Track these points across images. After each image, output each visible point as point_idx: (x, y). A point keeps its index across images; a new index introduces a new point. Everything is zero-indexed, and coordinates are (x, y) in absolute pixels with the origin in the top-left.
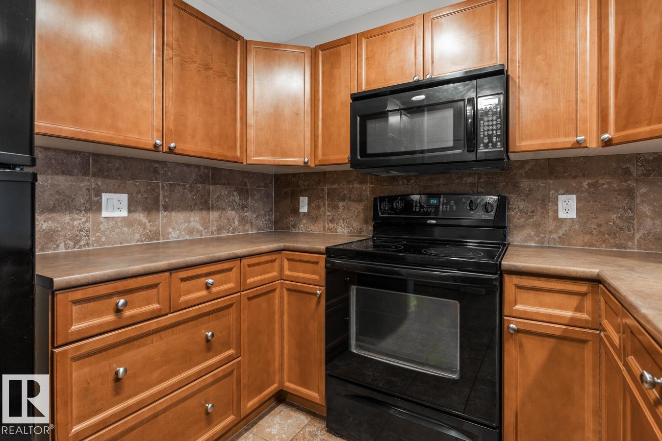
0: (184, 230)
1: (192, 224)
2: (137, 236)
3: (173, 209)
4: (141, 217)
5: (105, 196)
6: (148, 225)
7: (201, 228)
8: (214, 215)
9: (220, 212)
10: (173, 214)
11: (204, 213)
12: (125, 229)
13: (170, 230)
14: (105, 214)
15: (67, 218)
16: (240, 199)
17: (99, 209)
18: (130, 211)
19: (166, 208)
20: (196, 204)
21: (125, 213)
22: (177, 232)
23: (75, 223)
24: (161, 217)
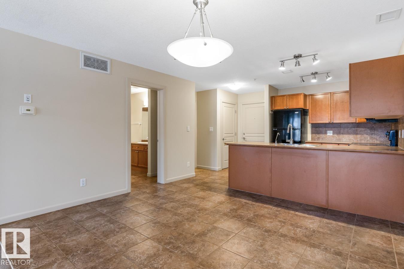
0: (348, 139)
1: (350, 138)
2: (335, 139)
3: (344, 134)
4: (336, 135)
5: (328, 131)
6: (337, 137)
7: (353, 139)
8: (359, 136)
9: (361, 135)
10: (344, 135)
11: (355, 136)
12: (332, 138)
13: (343, 139)
14: (328, 135)
15: (321, 135)
16: (370, 131)
17: (327, 134)
18: (333, 134)
19: (342, 134)
20: (352, 133)
21: (332, 135)
22: (345, 140)
23: (323, 136)
24: (341, 136)
